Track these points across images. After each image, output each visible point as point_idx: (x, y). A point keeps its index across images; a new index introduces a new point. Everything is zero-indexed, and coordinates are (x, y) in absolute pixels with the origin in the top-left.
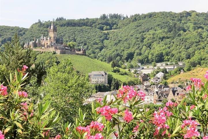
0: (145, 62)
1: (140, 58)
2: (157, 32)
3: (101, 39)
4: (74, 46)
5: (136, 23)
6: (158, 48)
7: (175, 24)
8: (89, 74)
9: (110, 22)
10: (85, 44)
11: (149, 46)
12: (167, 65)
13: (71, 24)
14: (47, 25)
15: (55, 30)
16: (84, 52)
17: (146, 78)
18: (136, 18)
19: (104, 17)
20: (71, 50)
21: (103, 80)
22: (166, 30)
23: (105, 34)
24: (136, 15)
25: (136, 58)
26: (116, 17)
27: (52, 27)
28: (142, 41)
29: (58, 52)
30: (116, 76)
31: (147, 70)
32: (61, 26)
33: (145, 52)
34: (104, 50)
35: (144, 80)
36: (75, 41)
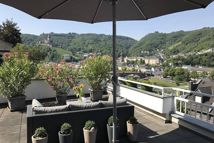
0: (85, 52)
1: (83, 50)
2: (90, 41)
3: (69, 42)
4: (57, 44)
5: (82, 37)
6: (90, 47)
7: (97, 38)
8: (63, 55)
9: (72, 36)
10: (62, 44)
11: (87, 46)
12: (93, 53)
13: (57, 35)
14: (47, 35)
15: (50, 37)
16: (62, 47)
17: (85, 58)
18: (82, 35)
19: (70, 33)
20: (56, 46)
21: (68, 58)
22: (93, 40)
23: (70, 40)
24: (83, 34)
25: (82, 50)
26: (74, 34)
27: (49, 36)
28: (84, 44)
29: (51, 46)
30: (73, 57)
31: (86, 55)
32: (53, 36)
33: (85, 48)
34: (69, 46)
35: (84, 59)
36: (58, 42)
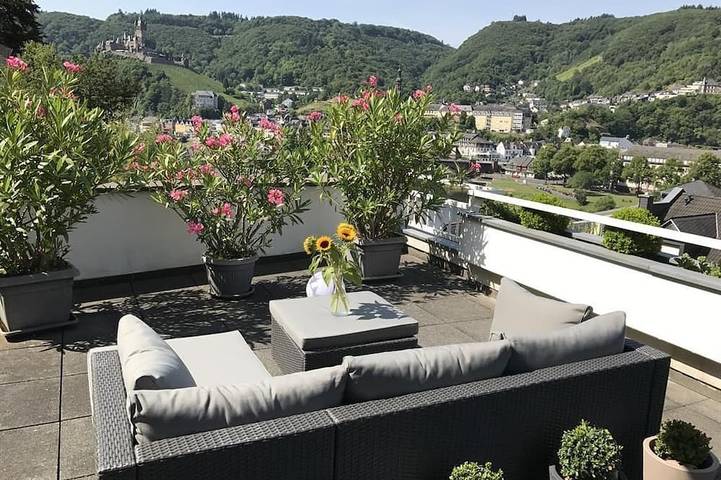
0: (269, 83)
1: (263, 77)
2: (286, 44)
3: (212, 46)
4: (171, 53)
5: (258, 29)
6: (287, 66)
7: (311, 36)
8: (193, 94)
9: (223, 24)
10: (187, 52)
11: (275, 62)
12: (297, 89)
13: (168, 20)
14: (133, 18)
15: (144, 27)
16: (186, 62)
17: (270, 104)
18: (259, 22)
19: (214, 15)
20: (168, 59)
21: (211, 103)
22: (298, 42)
23: (215, 40)
24: (259, 18)
25: (256, 77)
26: (231, 16)
27: (139, 22)
28: (266, 55)
29: (149, 60)
30: (228, 98)
31: (271, 95)
32: (154, 22)
33: (269, 68)
34: (213, 62)
35: (267, 108)
36: (173, 45)
